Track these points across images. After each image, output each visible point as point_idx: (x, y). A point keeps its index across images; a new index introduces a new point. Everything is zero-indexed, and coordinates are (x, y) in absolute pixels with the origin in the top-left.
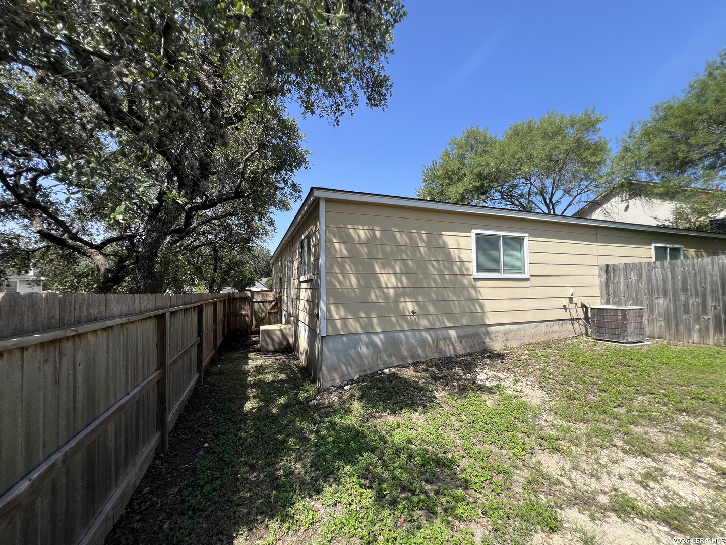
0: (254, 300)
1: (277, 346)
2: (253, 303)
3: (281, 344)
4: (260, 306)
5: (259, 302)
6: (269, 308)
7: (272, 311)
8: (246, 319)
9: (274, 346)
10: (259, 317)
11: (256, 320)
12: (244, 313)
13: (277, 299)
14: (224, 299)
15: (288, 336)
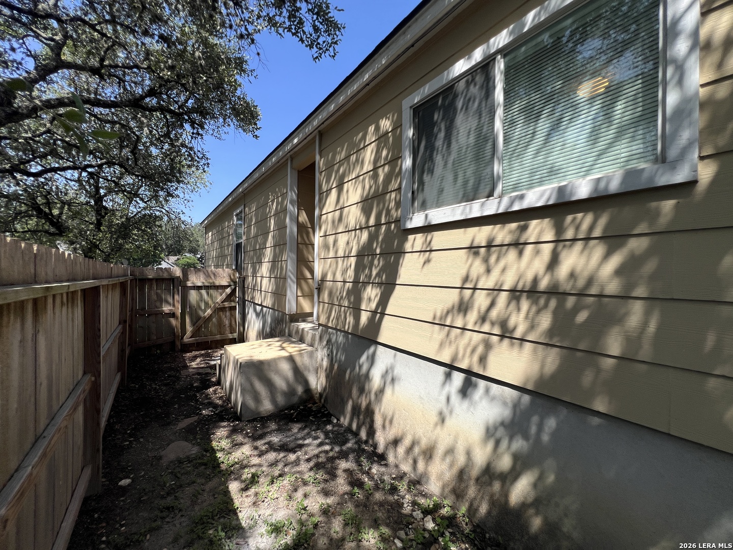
0: (189, 284)
1: (281, 400)
2: (185, 290)
3: (291, 392)
4: (201, 295)
5: (199, 288)
6: (219, 299)
7: (227, 304)
8: (173, 321)
9: (273, 401)
10: (199, 318)
11: (193, 324)
12: (166, 309)
13: (235, 283)
14: (122, 279)
15: (306, 373)
